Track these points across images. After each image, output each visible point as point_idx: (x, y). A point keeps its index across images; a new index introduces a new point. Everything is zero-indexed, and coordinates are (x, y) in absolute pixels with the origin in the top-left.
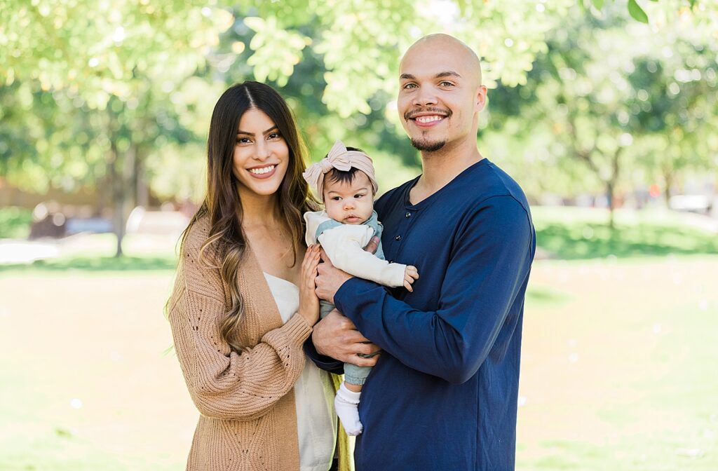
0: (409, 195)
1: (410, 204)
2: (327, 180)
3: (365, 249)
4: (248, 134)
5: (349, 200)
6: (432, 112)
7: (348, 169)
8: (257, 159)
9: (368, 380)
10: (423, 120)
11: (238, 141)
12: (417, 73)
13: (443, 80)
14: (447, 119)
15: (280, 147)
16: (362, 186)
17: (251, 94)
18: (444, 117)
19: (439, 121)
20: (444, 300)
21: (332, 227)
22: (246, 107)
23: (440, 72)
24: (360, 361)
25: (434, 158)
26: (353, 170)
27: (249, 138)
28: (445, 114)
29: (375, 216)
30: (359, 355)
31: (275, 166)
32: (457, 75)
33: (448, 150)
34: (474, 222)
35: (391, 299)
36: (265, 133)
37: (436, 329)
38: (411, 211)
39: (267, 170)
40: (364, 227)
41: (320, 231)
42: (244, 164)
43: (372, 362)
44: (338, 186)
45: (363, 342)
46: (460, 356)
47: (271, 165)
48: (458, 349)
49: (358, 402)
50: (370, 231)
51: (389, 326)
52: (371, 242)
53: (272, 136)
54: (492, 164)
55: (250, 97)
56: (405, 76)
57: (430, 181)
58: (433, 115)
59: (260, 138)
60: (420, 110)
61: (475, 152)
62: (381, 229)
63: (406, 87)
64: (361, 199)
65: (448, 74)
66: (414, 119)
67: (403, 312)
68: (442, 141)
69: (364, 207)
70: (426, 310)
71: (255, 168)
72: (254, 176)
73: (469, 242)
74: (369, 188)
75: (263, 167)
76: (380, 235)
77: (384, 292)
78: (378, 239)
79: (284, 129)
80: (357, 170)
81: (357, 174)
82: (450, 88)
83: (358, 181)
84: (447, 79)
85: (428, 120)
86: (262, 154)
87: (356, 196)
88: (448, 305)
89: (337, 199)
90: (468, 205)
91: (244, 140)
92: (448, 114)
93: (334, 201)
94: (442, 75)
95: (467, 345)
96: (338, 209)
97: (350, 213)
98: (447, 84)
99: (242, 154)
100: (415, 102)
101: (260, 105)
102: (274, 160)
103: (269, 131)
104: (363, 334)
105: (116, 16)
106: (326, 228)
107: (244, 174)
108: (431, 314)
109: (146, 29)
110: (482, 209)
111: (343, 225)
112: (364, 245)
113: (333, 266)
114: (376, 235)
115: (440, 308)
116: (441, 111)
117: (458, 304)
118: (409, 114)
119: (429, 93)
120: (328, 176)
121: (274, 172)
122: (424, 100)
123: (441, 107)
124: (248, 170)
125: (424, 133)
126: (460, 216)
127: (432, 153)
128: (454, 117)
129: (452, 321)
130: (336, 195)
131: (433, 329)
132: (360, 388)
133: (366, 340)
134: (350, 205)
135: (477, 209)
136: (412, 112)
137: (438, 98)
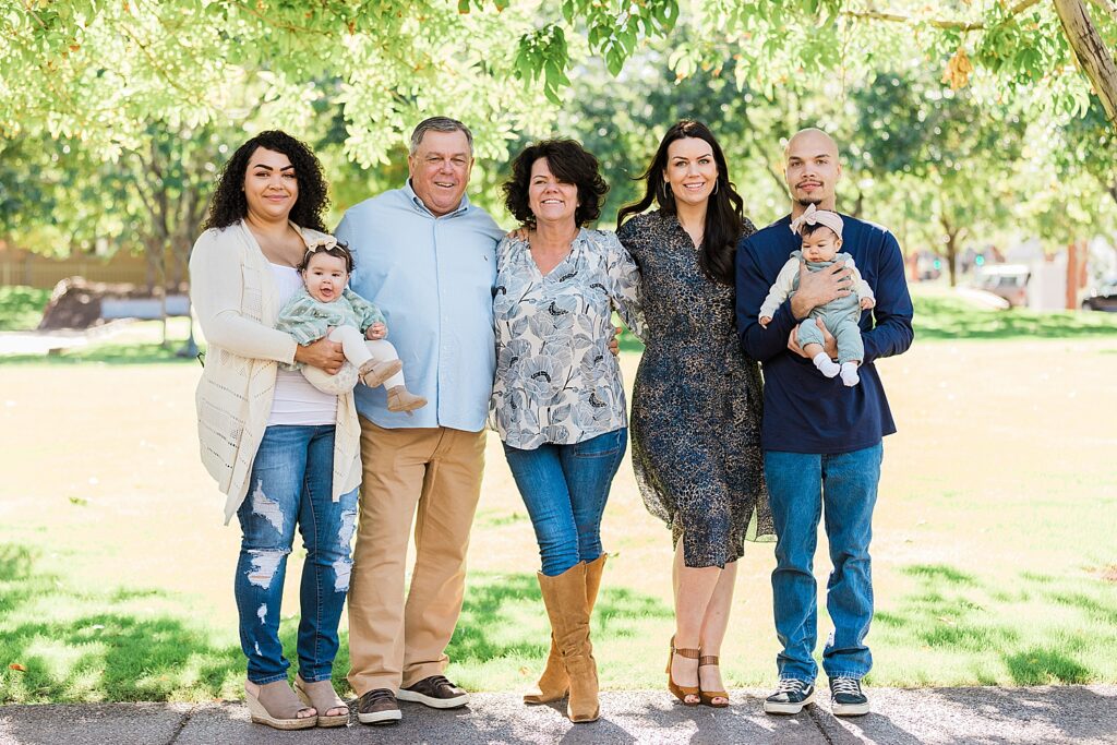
12: (802, 155)
13: (819, 160)
14: (821, 186)
16: (823, 238)
23: (817, 154)
56: (794, 158)
60: (806, 181)
63: (793, 165)
65: (823, 156)
66: (802, 187)
68: (820, 200)
82: (824, 164)
84: (822, 159)
87: (819, 246)
94: (819, 156)
98: (822, 162)
100: (803, 175)
119: (811, 169)
122: (808, 173)
123: (818, 178)
125: (809, 194)
128: (825, 185)
136: (801, 183)
137: (816, 172)
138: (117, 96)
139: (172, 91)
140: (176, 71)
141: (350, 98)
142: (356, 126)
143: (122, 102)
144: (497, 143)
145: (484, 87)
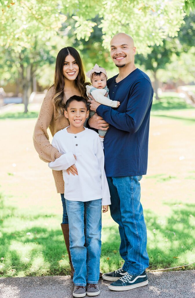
0: (115, 80)
1: (116, 83)
2: (93, 76)
3: (105, 96)
4: (68, 62)
5: (100, 81)
6: (121, 56)
7: (99, 72)
8: (70, 70)
9: (106, 134)
10: (118, 58)
11: (65, 64)
12: (115, 45)
13: (123, 47)
14: (125, 58)
15: (77, 67)
16: (104, 77)
17: (69, 51)
18: (125, 57)
19: (123, 58)
20: (128, 110)
21: (95, 89)
22: (67, 54)
23: (122, 44)
24: (103, 129)
25: (122, 69)
26: (101, 72)
27: (68, 63)
28: (125, 56)
29: (107, 87)
30: (102, 127)
31: (75, 72)
32: (127, 45)
33: (126, 67)
34: (135, 87)
35: (113, 110)
36: (72, 62)
37: (126, 118)
38: (116, 85)
39: (73, 73)
40: (104, 89)
41: (91, 91)
42: (66, 71)
43: (106, 129)
44: (97, 77)
45: (104, 123)
46: (133, 125)
47: (74, 72)
48: (133, 123)
49: (103, 141)
50: (105, 91)
51: (113, 117)
52: (106, 94)
53: (74, 63)
54: (140, 70)
55: (68, 51)
56: (112, 46)
57: (122, 75)
58: (121, 57)
59: (71, 64)
60: (117, 56)
61: (134, 66)
62: (108, 90)
63: (112, 49)
64: (103, 81)
65: (125, 45)
66: (116, 58)
67: (117, 113)
68: (124, 64)
69: (104, 83)
70: (123, 112)
71: (69, 72)
72: (69, 75)
73: (134, 93)
74: (105, 78)
75: (72, 72)
76: (108, 92)
77: (111, 108)
78: (108, 93)
79: (78, 61)
80: (102, 72)
81: (102, 74)
82: (125, 48)
83: (102, 76)
84: (124, 46)
85: (120, 58)
86: (71, 68)
87: (102, 80)
88: (129, 111)
89: (96, 81)
90: (133, 82)
91: (66, 64)
92: (126, 56)
93: (95, 82)
94: (123, 45)
95: (135, 122)
96: (96, 84)
97: (100, 85)
98: (124, 47)
99: (65, 68)
100: (116, 54)
101: (72, 54)
102: (75, 70)
103: (74, 62)
104: (105, 121)
105: (24, 18)
106: (93, 90)
107: (66, 74)
108: (124, 113)
109: (35, 22)
110: (138, 83)
111: (98, 89)
112: (104, 95)
113: (95, 101)
114: (107, 92)
115: (127, 112)
116: (123, 55)
117: (132, 111)
118: (114, 57)
119: (119, 51)
120: (93, 74)
121: (74, 74)
122: (118, 53)
123: (124, 54)
124: (67, 73)
125: (119, 62)
126: (131, 85)
127: (122, 68)
128: (127, 57)
129: (131, 115)
130: (96, 80)
131: (125, 118)
132: (104, 137)
133: (105, 122)
134: (100, 83)
135: (136, 83)
136: (115, 56)
137: (122, 52)
138: (21, 29)
139: (41, 25)
140: (42, 18)
141: (104, 26)
142: (107, 35)
143: (23, 31)
144: (159, 39)
145: (154, 19)
